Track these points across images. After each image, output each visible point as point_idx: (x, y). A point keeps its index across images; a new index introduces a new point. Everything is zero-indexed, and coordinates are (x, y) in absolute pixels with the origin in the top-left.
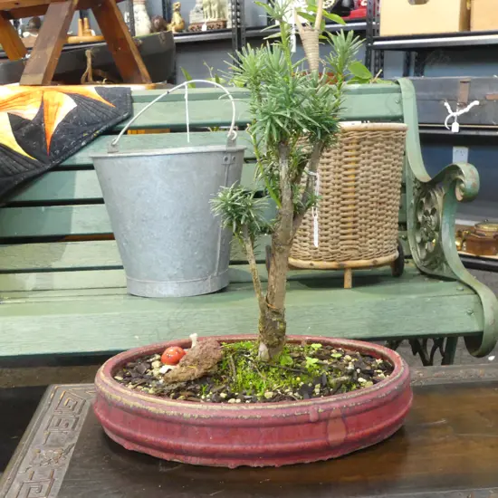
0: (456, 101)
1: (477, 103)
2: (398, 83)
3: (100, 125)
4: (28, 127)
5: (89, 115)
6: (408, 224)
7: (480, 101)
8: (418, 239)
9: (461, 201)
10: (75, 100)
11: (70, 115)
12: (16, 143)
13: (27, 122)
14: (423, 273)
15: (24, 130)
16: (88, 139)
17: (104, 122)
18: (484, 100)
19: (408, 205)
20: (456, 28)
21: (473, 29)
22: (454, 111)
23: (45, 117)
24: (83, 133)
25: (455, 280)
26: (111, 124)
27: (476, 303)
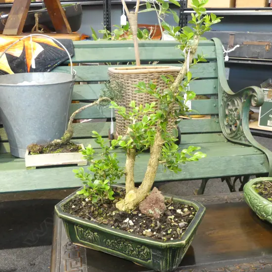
0: (228, 44)
1: (238, 46)
2: (212, 40)
3: (57, 61)
4: (17, 61)
5: (51, 55)
6: (219, 115)
7: (240, 45)
8: (226, 123)
9: (255, 106)
10: (43, 47)
11: (40, 55)
12: (10, 70)
13: (17, 58)
14: (229, 141)
15: (15, 63)
16: (51, 69)
17: (60, 59)
18: (242, 44)
19: (219, 105)
20: (228, 6)
21: (237, 7)
22: (226, 50)
23: (27, 56)
24: (48, 65)
25: (251, 146)
26: (63, 60)
27: (265, 158)
